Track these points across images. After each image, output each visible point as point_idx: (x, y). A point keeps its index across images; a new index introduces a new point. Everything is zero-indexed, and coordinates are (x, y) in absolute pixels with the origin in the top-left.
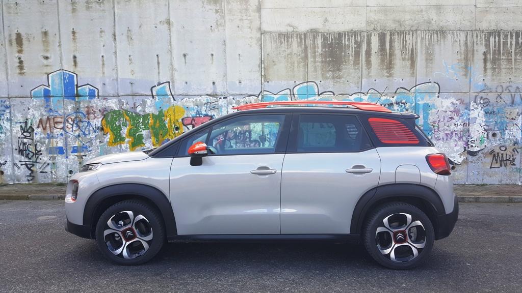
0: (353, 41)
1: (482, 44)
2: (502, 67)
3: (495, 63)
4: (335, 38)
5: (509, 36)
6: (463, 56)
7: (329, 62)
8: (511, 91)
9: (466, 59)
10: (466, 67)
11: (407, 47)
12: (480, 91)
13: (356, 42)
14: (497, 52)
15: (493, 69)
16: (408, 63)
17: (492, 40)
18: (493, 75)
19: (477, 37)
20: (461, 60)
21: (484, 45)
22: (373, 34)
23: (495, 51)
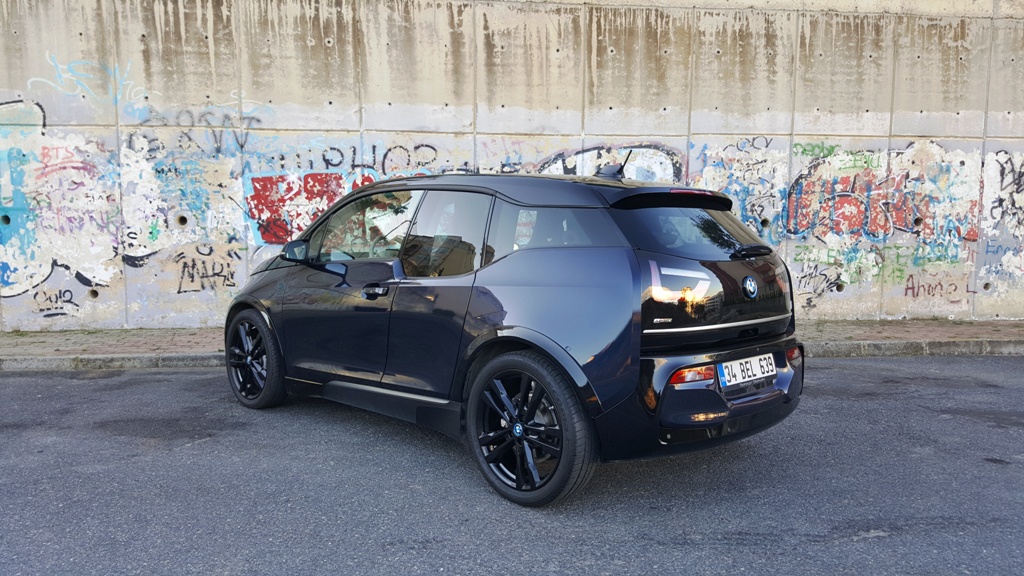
1: (135, 17)
2: (187, 70)
3: (169, 60)
5: (199, 2)
6: (94, 44)
8: (213, 124)
9: (102, 50)
10: (103, 69)
12: (138, 122)
14: (173, 36)
15: (168, 74)
17: (159, 8)
18: (167, 88)
20: (90, 54)
21: (141, 19)
23: (167, 33)
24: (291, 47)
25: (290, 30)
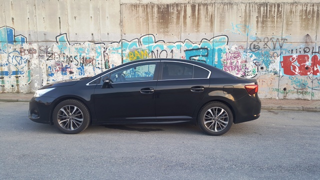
0: (176, 10)
1: (255, 11)
2: (268, 26)
3: (263, 23)
4: (165, 8)
5: (273, 7)
6: (243, 19)
7: (161, 23)
8: (274, 41)
9: (245, 21)
10: (245, 26)
11: (209, 13)
12: (253, 41)
13: (177, 10)
14: (265, 16)
15: (263, 27)
16: (209, 24)
17: (262, 9)
18: (262, 31)
19: (253, 7)
20: (242, 22)
21: (257, 12)
22: (188, 6)
24: (298, 18)
25: (298, 14)
